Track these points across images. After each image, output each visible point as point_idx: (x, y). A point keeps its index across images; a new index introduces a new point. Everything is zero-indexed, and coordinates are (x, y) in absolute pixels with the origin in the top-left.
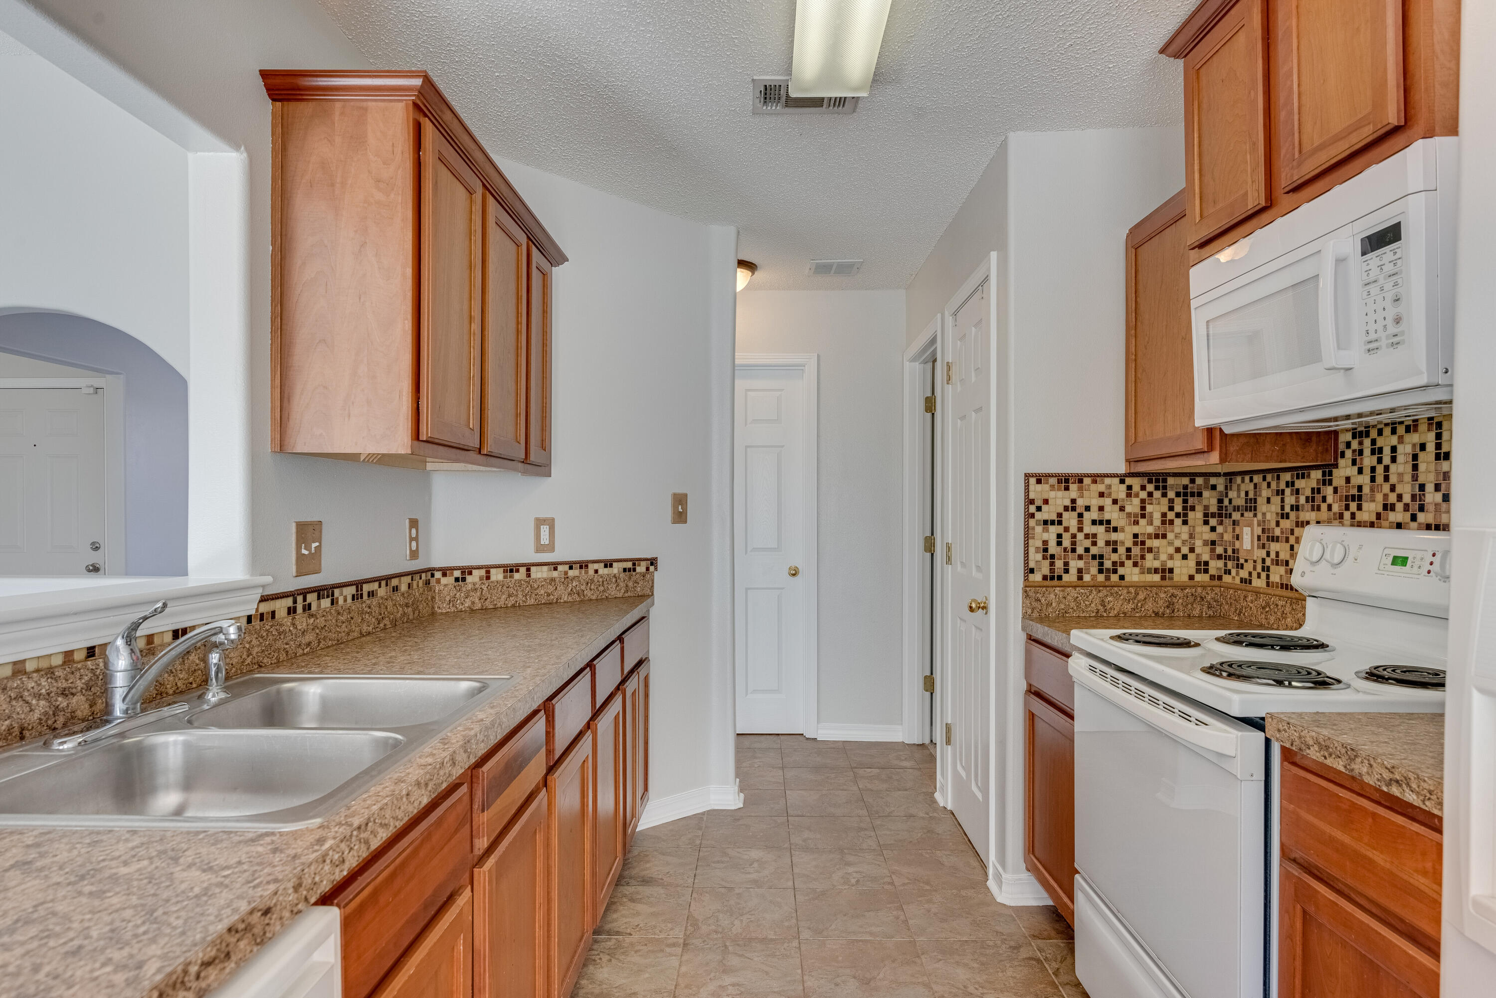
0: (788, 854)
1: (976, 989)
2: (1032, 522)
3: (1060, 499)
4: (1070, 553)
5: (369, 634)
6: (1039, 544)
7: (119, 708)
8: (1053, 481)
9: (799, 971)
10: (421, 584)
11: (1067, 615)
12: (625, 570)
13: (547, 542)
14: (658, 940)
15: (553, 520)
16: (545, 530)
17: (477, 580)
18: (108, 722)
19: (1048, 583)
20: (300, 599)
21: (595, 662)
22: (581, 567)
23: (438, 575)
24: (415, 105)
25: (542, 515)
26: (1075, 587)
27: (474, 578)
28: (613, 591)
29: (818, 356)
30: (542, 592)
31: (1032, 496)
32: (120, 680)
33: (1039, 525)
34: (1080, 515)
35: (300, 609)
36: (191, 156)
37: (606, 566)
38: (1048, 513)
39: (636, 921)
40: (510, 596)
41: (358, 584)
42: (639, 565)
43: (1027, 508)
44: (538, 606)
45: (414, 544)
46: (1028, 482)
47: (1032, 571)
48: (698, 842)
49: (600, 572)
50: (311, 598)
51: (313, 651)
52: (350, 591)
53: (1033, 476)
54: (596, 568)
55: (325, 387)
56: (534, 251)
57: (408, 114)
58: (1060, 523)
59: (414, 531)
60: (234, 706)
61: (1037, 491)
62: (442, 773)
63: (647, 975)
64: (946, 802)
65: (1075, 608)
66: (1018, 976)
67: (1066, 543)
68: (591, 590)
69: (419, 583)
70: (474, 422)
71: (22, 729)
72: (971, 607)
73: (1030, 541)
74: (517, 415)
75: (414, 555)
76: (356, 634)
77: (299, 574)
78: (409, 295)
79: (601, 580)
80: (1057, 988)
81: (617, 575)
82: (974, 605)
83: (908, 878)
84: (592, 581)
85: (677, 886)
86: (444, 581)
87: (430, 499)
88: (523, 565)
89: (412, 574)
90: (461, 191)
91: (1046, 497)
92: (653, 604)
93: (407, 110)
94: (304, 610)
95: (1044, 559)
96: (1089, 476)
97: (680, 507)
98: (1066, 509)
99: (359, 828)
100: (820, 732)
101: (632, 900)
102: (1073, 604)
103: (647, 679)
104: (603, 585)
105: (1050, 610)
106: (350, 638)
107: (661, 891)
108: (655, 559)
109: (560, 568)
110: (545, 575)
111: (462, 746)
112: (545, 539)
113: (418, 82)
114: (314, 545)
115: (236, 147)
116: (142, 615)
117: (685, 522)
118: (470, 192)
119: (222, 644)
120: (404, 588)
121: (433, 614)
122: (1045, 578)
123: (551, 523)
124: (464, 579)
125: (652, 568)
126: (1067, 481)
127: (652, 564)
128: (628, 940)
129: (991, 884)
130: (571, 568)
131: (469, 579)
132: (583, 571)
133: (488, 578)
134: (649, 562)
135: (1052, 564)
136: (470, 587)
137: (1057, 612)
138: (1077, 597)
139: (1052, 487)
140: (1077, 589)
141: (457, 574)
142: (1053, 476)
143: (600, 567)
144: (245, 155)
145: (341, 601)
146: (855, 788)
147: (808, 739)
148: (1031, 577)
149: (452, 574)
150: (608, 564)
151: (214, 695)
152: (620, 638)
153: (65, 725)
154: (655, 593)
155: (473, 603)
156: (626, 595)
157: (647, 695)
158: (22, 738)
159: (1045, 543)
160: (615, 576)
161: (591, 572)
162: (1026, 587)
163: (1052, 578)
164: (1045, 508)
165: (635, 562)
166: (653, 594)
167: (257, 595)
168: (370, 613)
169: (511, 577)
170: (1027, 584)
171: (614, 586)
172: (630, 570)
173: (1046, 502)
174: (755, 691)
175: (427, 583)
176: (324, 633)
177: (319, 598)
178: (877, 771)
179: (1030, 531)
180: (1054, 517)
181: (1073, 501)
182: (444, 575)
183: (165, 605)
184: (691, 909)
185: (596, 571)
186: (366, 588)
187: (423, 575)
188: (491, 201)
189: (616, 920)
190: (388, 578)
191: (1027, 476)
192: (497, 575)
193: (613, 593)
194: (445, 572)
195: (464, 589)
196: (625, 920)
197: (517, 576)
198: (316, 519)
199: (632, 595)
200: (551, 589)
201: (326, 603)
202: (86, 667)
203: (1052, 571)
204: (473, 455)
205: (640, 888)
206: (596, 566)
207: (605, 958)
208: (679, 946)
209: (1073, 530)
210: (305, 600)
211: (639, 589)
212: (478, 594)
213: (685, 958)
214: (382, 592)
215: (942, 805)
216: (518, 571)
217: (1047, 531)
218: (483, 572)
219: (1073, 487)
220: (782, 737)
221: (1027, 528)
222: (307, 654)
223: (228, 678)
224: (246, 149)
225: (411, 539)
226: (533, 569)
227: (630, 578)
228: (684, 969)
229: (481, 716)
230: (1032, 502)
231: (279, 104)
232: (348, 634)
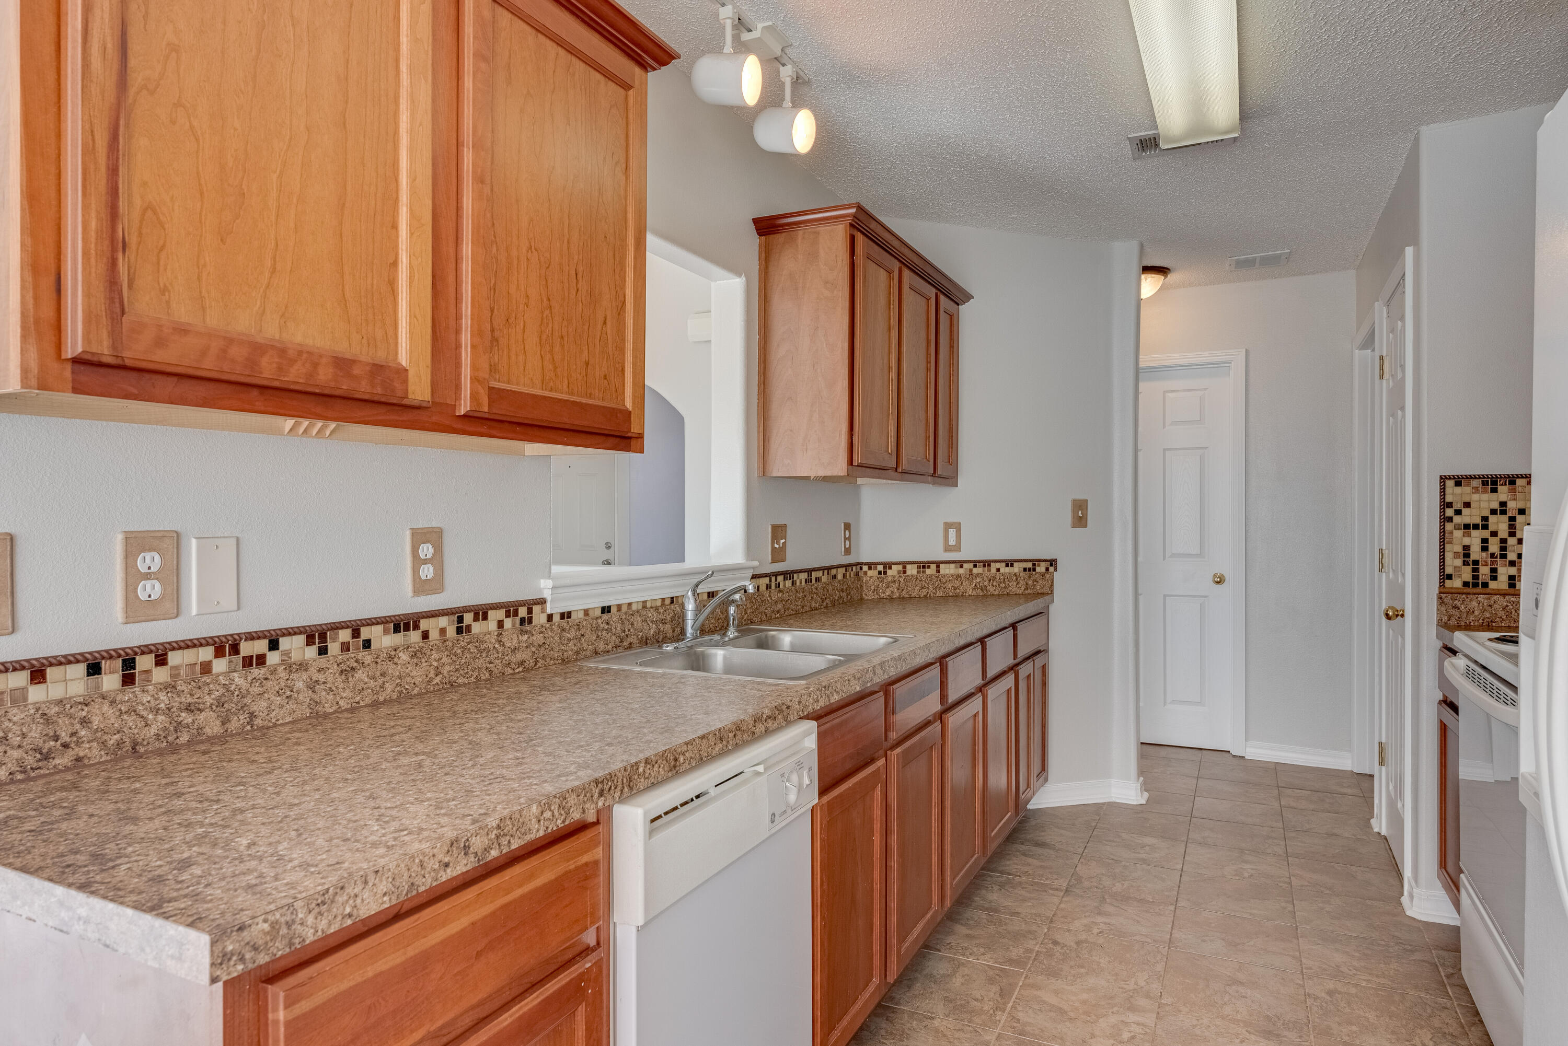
0: (1183, 845)
1: (1350, 970)
2: (1449, 527)
3: (1484, 502)
4: (1498, 559)
5: (816, 609)
6: (1459, 549)
7: (689, 631)
8: (1476, 483)
9: (1170, 926)
10: (852, 575)
11: (1494, 624)
12: (1025, 570)
13: (954, 543)
14: (1042, 884)
15: (959, 524)
16: (952, 533)
17: (896, 573)
18: (683, 640)
19: (1467, 590)
20: (773, 579)
21: (986, 640)
22: (984, 566)
23: (865, 568)
24: (851, 225)
25: (951, 520)
26: (1504, 595)
27: (893, 572)
28: (1013, 588)
29: (1247, 351)
30: (950, 586)
31: (1449, 499)
32: (690, 616)
33: (1459, 529)
34: (1512, 519)
35: (773, 587)
36: (713, 284)
37: (1007, 566)
38: (1469, 516)
39: (1026, 869)
40: (922, 588)
41: (809, 571)
42: (1039, 566)
43: (1442, 511)
44: (946, 598)
45: (847, 542)
46: (1444, 485)
47: (1450, 577)
48: (1094, 824)
49: (1002, 571)
50: (780, 578)
51: (781, 617)
52: (804, 576)
53: (1450, 478)
54: (998, 567)
55: (791, 431)
56: (942, 298)
57: (846, 232)
58: (1485, 527)
59: (847, 532)
60: (742, 640)
61: (1454, 494)
62: (867, 676)
63: (1030, 904)
64: (1380, 827)
65: (1505, 617)
66: (1401, 970)
67: (1494, 547)
68: (993, 586)
69: (851, 573)
70: (892, 448)
71: (647, 639)
72: (1387, 615)
73: (1447, 546)
74: (927, 438)
75: (848, 551)
76: (808, 608)
77: (774, 561)
78: (846, 361)
79: (1002, 577)
80: (1445, 985)
81: (1018, 574)
82: (1391, 613)
83: (1309, 882)
84: (994, 578)
85: (1068, 851)
86: (870, 573)
87: (859, 505)
88: (933, 562)
89: (846, 566)
90: (883, 274)
91: (1467, 500)
92: (1052, 601)
93: (846, 230)
94: (776, 587)
95: (1464, 565)
96: (1522, 477)
97: (1080, 512)
98: (1494, 512)
99: (825, 687)
100: (1248, 750)
101: (1024, 854)
102: (1501, 613)
103: (1044, 669)
104: (1004, 582)
105: (1472, 618)
106: (804, 611)
107: (1051, 852)
108: (1055, 561)
109: (965, 565)
110: (952, 572)
111: (879, 664)
112: (952, 541)
113: (853, 210)
114: (782, 541)
115: (739, 275)
116: (699, 580)
117: (1086, 526)
118: (889, 272)
119: (736, 601)
120: (840, 577)
121: (862, 599)
122: (1466, 584)
123: (957, 526)
124: (885, 573)
125: (1051, 569)
126: (1494, 482)
127: (1051, 565)
128: (1017, 879)
129: (1405, 900)
130: (975, 566)
131: (889, 572)
132: (986, 569)
133: (905, 572)
134: (1049, 563)
135: (1475, 570)
136: (890, 579)
137: (1481, 621)
138: (1507, 606)
139: (1476, 490)
140: (1507, 597)
141: (880, 568)
142: (1475, 478)
143: (1002, 566)
144: (744, 279)
145: (798, 584)
146: (1277, 804)
147: (1234, 756)
148: (1448, 583)
149: (876, 568)
150: (1009, 563)
151: (731, 633)
152: (1014, 626)
153: (662, 640)
154: (1054, 592)
155: (893, 592)
156: (1026, 592)
157: (1044, 684)
158: (647, 644)
159: (1466, 548)
160: (1015, 574)
161: (993, 570)
162: (1440, 593)
163: (1475, 585)
164: (1465, 511)
165: (1035, 562)
166: (1052, 593)
167: (750, 573)
168: (817, 594)
169: (924, 572)
170: (1442, 590)
171: (1015, 583)
172: (1030, 569)
173: (1467, 505)
174: (1174, 702)
175: (857, 574)
176: (788, 605)
177: (784, 580)
178: (1309, 792)
179: (1447, 535)
180: (1478, 520)
181: (1503, 504)
182: (870, 568)
183: (713, 573)
184: (1077, 869)
185: (998, 570)
186: (814, 574)
187: (854, 568)
188: (906, 272)
189: (1009, 866)
190: (829, 568)
191: (1443, 479)
192: (912, 570)
193: (1013, 590)
194: (871, 566)
195: (885, 581)
196: (1016, 866)
197: (928, 571)
198: (783, 523)
199: (1031, 592)
200: (957, 583)
201: (789, 583)
202: (671, 608)
203: (1475, 577)
204: (892, 473)
205: (1033, 848)
206: (998, 565)
207: (996, 888)
208: (1061, 890)
209: (1503, 534)
210: (776, 580)
211: (1038, 587)
212: (897, 585)
213: (1065, 899)
214: (825, 579)
215: (1376, 830)
216: (929, 567)
217: (1469, 535)
218: (900, 567)
219: (1503, 490)
220: (1204, 752)
221: (1443, 532)
222: (778, 618)
223: (738, 626)
224: (746, 276)
225: (846, 539)
226: (942, 566)
227: (1030, 577)
228: (1062, 906)
229: (891, 653)
230: (1450, 505)
231: (763, 238)
232: (803, 607)
